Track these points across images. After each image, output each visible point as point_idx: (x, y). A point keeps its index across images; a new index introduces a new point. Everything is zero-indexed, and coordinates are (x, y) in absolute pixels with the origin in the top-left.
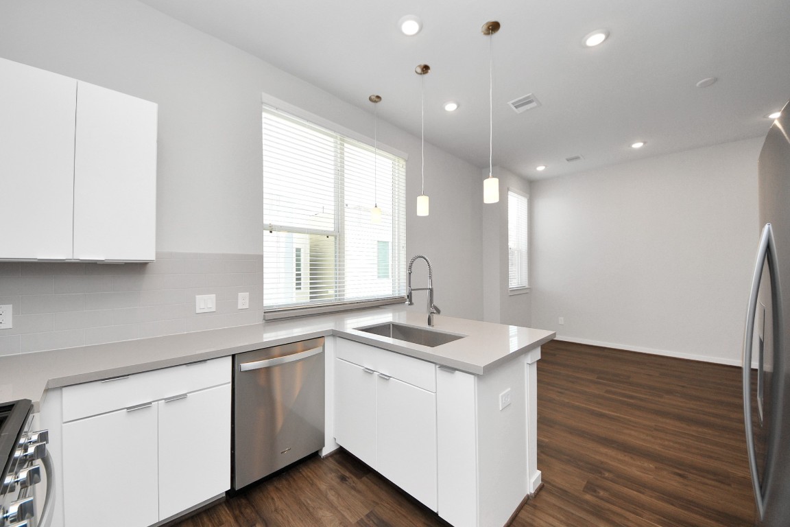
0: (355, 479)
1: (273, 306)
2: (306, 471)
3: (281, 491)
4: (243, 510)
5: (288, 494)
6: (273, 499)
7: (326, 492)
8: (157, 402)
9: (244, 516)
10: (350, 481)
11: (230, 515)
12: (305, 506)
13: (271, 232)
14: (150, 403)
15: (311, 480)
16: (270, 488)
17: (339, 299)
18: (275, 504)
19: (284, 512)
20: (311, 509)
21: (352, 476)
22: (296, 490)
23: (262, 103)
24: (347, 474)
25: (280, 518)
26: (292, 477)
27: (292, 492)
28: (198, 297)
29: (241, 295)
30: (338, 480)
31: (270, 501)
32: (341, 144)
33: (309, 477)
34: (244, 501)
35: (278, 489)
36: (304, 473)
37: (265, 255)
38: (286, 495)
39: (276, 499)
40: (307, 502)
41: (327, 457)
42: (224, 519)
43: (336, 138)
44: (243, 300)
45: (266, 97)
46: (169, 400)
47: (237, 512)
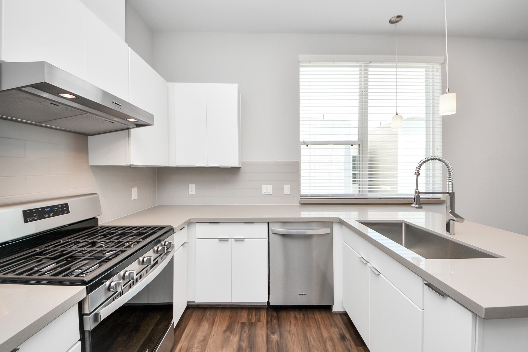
0: (352, 343)
1: (307, 195)
2: (318, 315)
3: (297, 321)
4: (273, 319)
5: (301, 325)
6: (291, 323)
7: (326, 341)
8: (231, 239)
9: (271, 323)
10: (348, 343)
11: (266, 318)
12: (308, 340)
13: (307, 146)
14: (228, 239)
15: (319, 325)
16: (292, 314)
17: (363, 194)
18: (290, 327)
19: (293, 336)
20: (311, 346)
21: (351, 340)
22: (307, 326)
23: (300, 62)
24: (348, 336)
25: (289, 338)
26: (307, 314)
27: (304, 325)
28: (264, 186)
29: (286, 186)
30: (338, 336)
31: (289, 323)
32: (365, 70)
33: (319, 322)
34: (275, 314)
35: (296, 318)
36: (316, 316)
37: (302, 161)
38: (300, 325)
39: (292, 324)
40: (310, 339)
41: (336, 314)
42: (261, 320)
43: (361, 66)
44: (287, 189)
45: (301, 57)
46: (237, 240)
47: (269, 319)
